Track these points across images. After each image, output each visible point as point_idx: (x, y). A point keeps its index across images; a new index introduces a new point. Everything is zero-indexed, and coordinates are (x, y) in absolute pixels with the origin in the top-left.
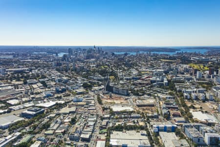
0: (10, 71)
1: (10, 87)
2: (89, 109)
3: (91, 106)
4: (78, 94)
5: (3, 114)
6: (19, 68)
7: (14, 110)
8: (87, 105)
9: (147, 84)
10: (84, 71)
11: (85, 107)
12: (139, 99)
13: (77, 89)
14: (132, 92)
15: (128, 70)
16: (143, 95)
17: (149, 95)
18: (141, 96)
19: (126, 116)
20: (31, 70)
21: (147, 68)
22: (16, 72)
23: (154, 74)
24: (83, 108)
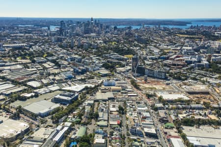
0: (7, 47)
1: (19, 67)
2: (129, 96)
3: (129, 91)
4: (102, 76)
5: (31, 99)
6: (15, 43)
7: (41, 94)
8: (123, 90)
9: (184, 66)
10: (94, 49)
11: (122, 93)
12: (185, 84)
13: (98, 70)
14: (170, 76)
15: (146, 47)
16: (186, 79)
17: (194, 79)
18: (184, 80)
19: (184, 106)
20: (31, 46)
21: (168, 45)
22: (15, 48)
23: (183, 53)
24: (120, 93)
